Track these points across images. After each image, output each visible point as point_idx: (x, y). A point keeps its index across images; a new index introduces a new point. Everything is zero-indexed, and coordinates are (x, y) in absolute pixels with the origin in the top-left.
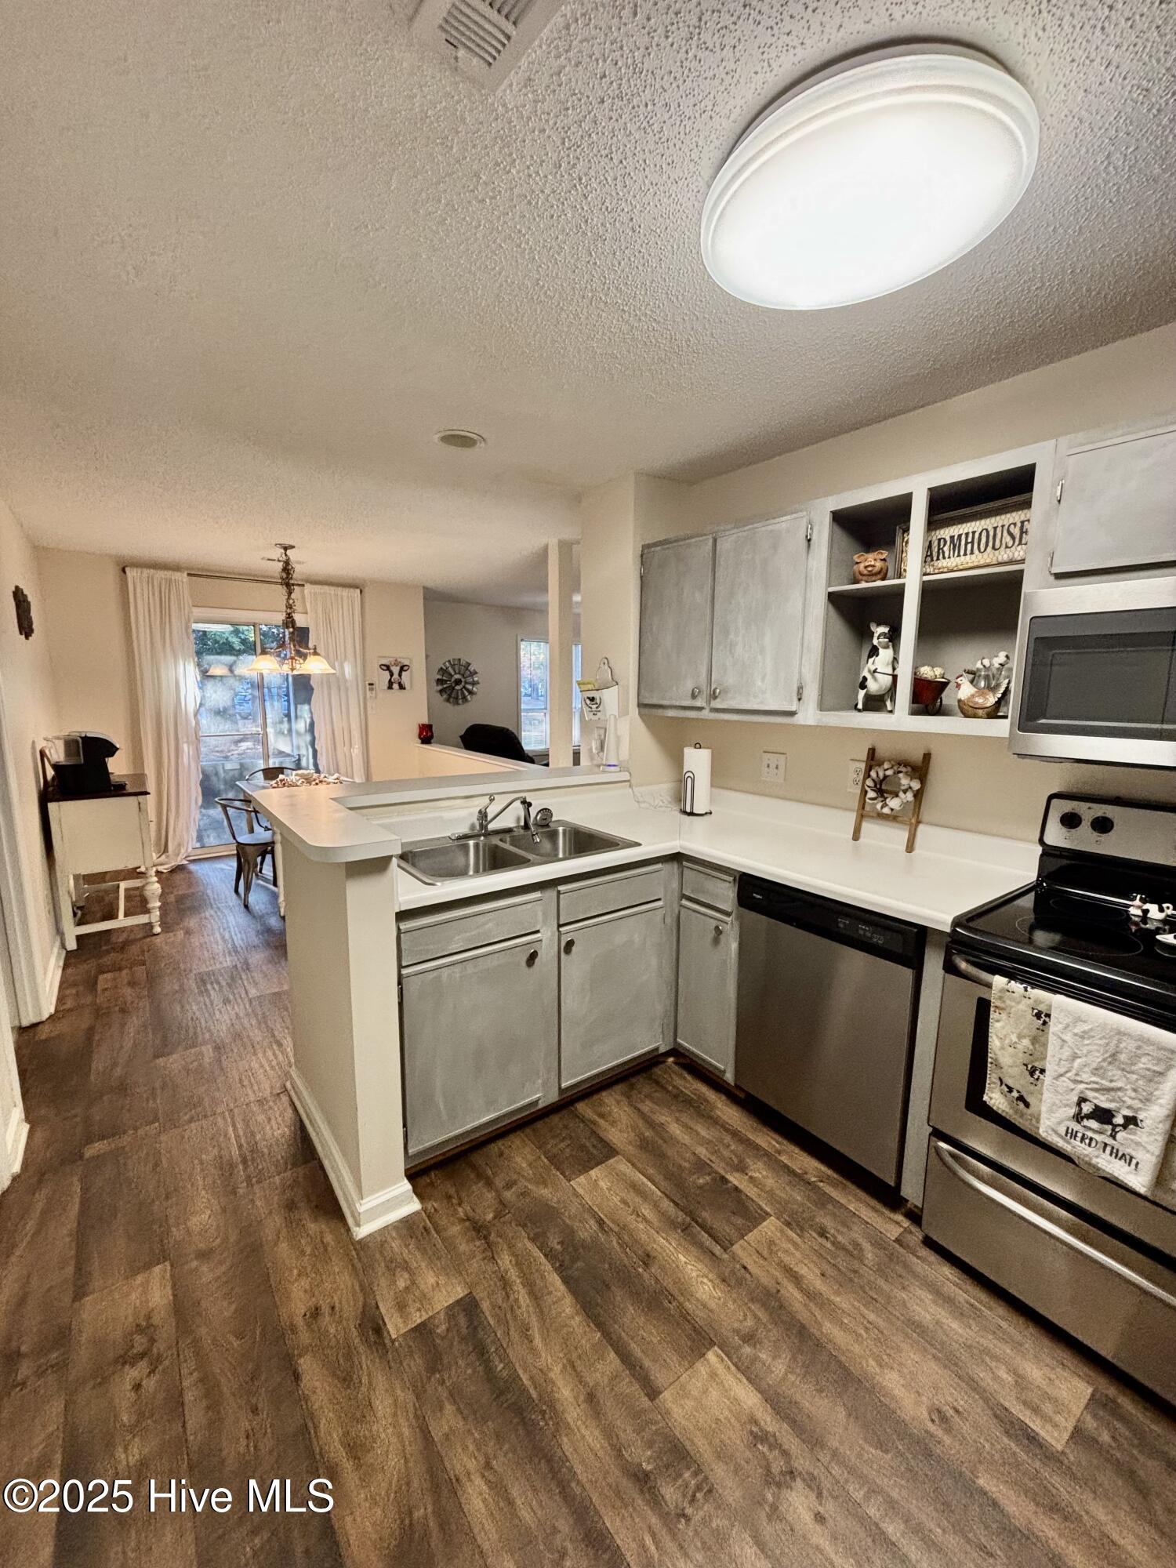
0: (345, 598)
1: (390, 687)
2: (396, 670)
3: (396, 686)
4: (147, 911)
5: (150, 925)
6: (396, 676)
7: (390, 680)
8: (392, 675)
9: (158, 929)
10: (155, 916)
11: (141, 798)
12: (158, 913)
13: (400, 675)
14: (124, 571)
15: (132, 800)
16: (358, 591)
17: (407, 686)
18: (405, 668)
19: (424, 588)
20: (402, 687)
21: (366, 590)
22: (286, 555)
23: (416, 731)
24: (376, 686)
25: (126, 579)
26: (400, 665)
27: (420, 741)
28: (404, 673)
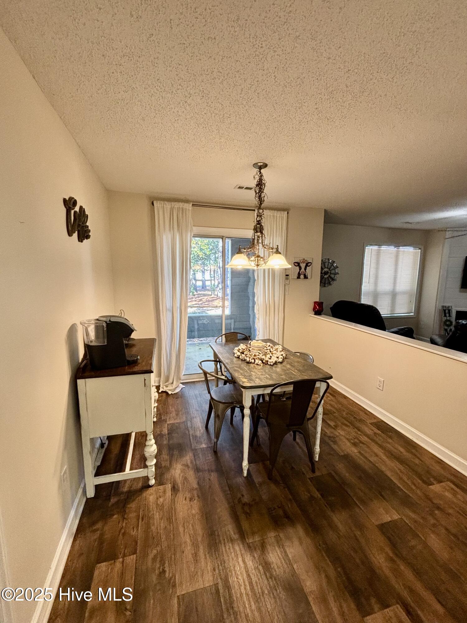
0: (278, 218)
1: (299, 277)
2: (303, 266)
3: (302, 276)
4: (146, 467)
5: (147, 479)
6: (303, 270)
7: (299, 272)
8: (300, 268)
9: (152, 482)
10: (151, 471)
11: (146, 375)
12: (154, 469)
13: (305, 269)
14: (153, 204)
15: (141, 377)
16: (286, 212)
17: (309, 277)
18: (309, 264)
19: (325, 210)
20: (306, 277)
21: (290, 212)
22: (260, 173)
23: (312, 306)
24: (290, 277)
25: (154, 208)
26: (306, 262)
27: (314, 313)
28: (308, 268)
